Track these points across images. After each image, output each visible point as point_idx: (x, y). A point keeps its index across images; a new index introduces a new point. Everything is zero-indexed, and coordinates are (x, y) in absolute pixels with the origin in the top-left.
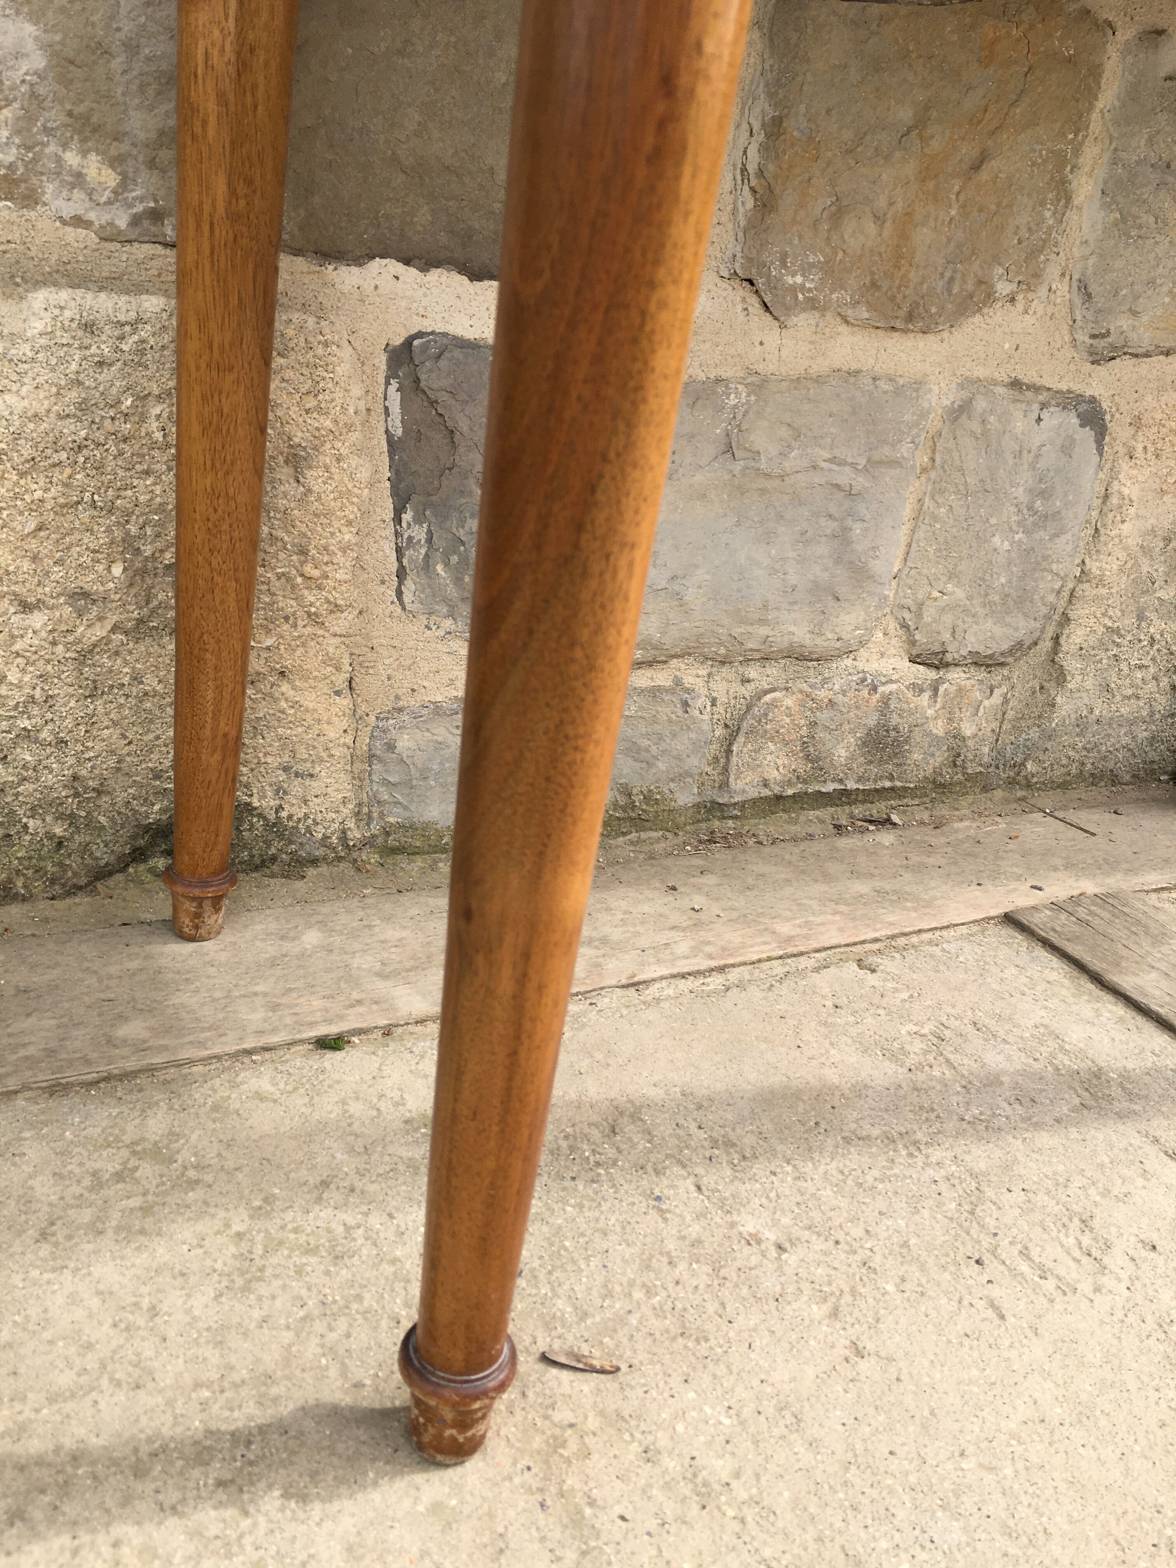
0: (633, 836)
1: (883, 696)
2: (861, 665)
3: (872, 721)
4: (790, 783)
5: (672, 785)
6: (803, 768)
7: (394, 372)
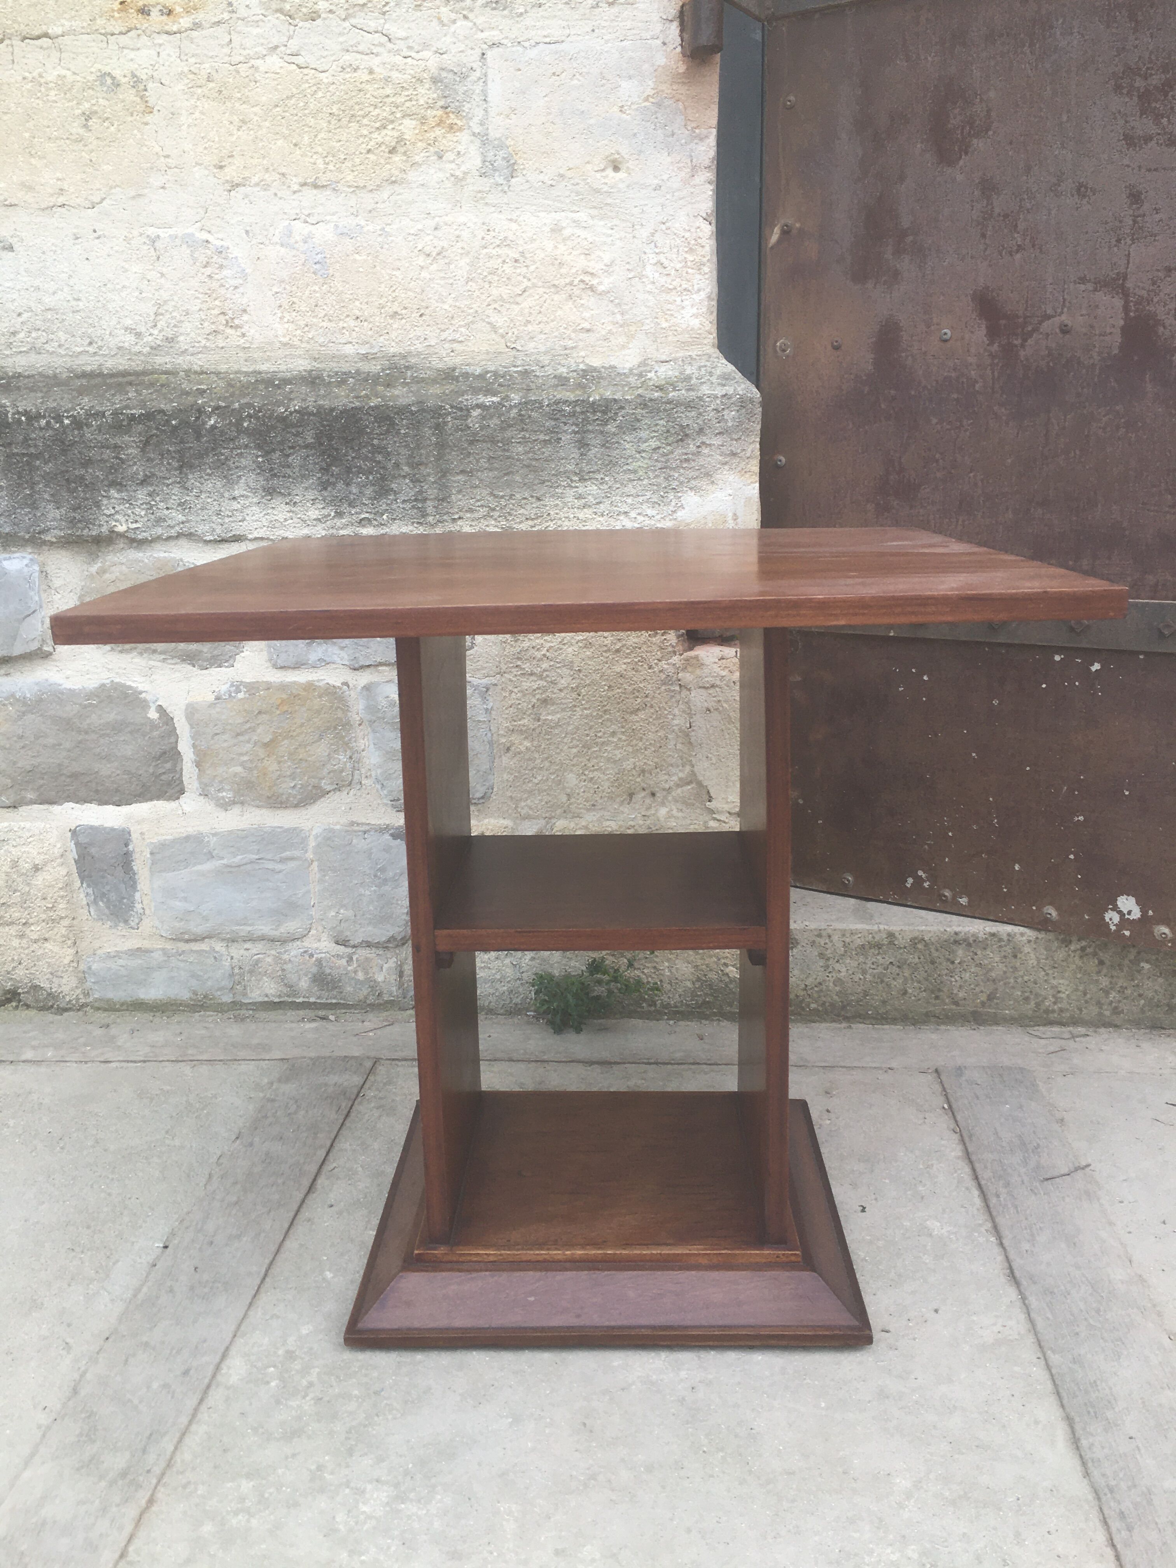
0: (203, 1013)
1: (317, 960)
2: (306, 944)
3: (314, 970)
4: (280, 996)
5: (219, 993)
6: (285, 990)
7: (72, 839)
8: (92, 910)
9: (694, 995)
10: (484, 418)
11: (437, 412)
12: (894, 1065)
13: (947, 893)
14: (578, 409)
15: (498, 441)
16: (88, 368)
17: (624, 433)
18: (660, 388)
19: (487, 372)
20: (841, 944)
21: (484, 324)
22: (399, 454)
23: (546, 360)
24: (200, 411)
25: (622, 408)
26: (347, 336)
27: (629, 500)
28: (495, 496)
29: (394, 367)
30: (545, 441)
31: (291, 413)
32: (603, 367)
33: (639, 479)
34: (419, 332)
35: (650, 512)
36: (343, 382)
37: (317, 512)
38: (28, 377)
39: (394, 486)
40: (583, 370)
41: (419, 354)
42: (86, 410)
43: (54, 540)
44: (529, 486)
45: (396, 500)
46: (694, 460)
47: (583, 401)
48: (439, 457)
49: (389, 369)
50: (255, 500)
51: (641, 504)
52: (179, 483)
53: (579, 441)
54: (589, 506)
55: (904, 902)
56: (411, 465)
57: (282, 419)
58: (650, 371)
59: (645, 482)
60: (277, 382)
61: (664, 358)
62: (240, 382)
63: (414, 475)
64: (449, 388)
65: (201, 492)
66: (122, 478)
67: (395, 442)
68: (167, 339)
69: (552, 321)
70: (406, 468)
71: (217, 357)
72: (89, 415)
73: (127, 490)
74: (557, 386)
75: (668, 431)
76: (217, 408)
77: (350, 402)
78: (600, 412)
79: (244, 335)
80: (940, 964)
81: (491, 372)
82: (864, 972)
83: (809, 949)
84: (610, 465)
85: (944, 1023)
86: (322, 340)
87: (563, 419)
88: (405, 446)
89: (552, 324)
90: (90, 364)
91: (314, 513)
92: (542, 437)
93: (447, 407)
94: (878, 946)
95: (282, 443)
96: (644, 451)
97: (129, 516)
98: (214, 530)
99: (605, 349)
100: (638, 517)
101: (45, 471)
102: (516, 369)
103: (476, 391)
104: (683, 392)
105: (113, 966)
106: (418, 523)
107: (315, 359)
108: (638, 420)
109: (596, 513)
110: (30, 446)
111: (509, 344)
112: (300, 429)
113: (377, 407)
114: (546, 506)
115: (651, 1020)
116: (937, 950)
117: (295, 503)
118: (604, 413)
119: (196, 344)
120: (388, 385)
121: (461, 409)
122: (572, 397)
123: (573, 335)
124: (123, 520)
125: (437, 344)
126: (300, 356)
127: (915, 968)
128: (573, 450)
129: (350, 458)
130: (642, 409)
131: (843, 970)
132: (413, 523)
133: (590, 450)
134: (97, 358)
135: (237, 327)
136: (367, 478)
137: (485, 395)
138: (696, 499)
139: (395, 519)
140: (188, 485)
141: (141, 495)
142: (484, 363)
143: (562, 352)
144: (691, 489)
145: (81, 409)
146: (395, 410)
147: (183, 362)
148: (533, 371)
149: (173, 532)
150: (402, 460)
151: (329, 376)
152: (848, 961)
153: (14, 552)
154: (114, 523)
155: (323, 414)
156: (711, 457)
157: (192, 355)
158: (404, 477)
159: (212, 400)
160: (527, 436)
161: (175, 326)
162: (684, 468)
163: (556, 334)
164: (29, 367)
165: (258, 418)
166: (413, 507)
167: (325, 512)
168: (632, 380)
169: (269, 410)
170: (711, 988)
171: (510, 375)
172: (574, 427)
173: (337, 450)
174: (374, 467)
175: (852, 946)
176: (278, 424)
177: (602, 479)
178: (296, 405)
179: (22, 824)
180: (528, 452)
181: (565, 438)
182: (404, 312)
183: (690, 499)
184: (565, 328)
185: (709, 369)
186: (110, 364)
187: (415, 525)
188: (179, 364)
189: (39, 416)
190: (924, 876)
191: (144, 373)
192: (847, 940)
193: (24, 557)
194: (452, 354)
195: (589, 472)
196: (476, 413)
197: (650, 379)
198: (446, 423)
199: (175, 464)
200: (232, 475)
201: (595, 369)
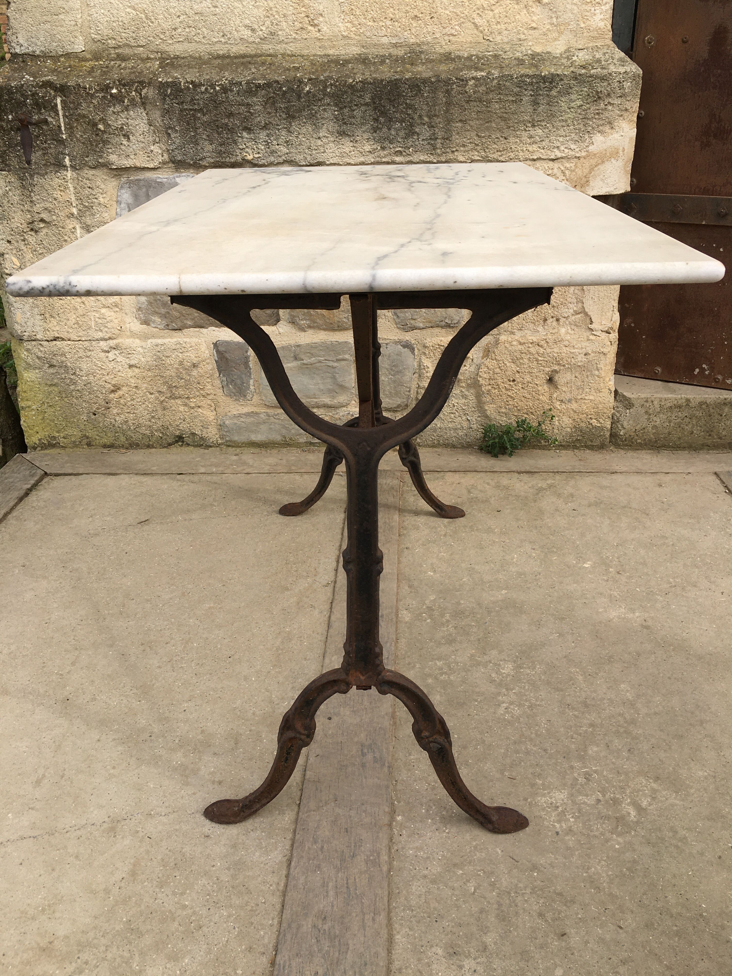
0: (288, 448)
2: (349, 409)
5: (298, 437)
7: (214, 348)
8: (225, 389)
9: (571, 436)
10: (476, 86)
11: (447, 82)
12: (690, 471)
13: (720, 377)
14: (534, 80)
15: (484, 101)
16: (221, 53)
17: (562, 96)
18: (583, 67)
19: (472, 56)
20: (659, 406)
21: (470, 24)
22: (422, 109)
23: (507, 47)
24: (300, 81)
25: (562, 80)
26: (384, 32)
27: (561, 139)
28: (479, 136)
29: (412, 52)
30: (512, 101)
31: (357, 83)
32: (542, 52)
33: (568, 126)
34: (430, 28)
35: (573, 147)
36: (383, 62)
37: (369, 147)
38: (183, 58)
39: (417, 130)
40: (531, 54)
41: (428, 43)
42: (229, 81)
43: (207, 165)
44: (500, 130)
45: (418, 139)
46: (602, 114)
47: (538, 75)
48: (447, 111)
49: (410, 53)
50: (332, 139)
51: (568, 141)
52: (286, 128)
53: (534, 101)
54: (536, 143)
55: (692, 383)
56: (430, 118)
57: (351, 86)
58: (573, 56)
59: (572, 127)
60: (341, 62)
61: (581, 47)
62: (318, 62)
63: (430, 123)
64: (452, 66)
65: (299, 134)
66: (251, 125)
67: (420, 101)
68: (271, 33)
69: (513, 22)
70: (426, 119)
71: (302, 45)
72: (232, 83)
73: (254, 133)
74: (518, 65)
75: (588, 95)
76: (310, 79)
77: (394, 76)
78: (547, 82)
79: (319, 31)
80: (714, 416)
81: (474, 55)
82: (670, 422)
83: (640, 409)
84: (552, 116)
85: (713, 449)
86: (369, 34)
87: (525, 87)
88: (426, 104)
89: (512, 24)
90: (222, 50)
91: (367, 148)
92: (511, 98)
93: (454, 78)
94: (680, 407)
95: (351, 102)
96: (572, 108)
97: (254, 149)
98: (306, 158)
99: (544, 41)
100: (565, 150)
101: (203, 120)
102: (489, 54)
103: (470, 68)
104: (599, 70)
105: (237, 422)
106: (431, 154)
107: (363, 47)
108: (571, 88)
109: (539, 147)
110: (195, 104)
111: (485, 37)
112: (362, 94)
113: (410, 79)
114: (510, 143)
115: (546, 450)
116: (713, 409)
117: (356, 141)
118: (551, 83)
119: (290, 37)
120: (412, 64)
121: (463, 80)
122: (530, 72)
123: (526, 31)
124: (250, 152)
125: (440, 37)
126: (354, 45)
127: (699, 419)
128: (529, 107)
129: (391, 112)
130: (574, 80)
131: (658, 421)
132: (427, 154)
133: (540, 106)
134: (227, 46)
135: (315, 25)
136: (402, 125)
137: (475, 71)
138: (602, 138)
139: (417, 151)
140: (292, 129)
141: (263, 135)
142: (468, 49)
143: (517, 43)
144: (599, 132)
145: (226, 80)
146: (422, 81)
147: (280, 48)
148: (500, 55)
149: (281, 160)
150: (424, 113)
151: (373, 58)
152: (661, 416)
153: (182, 172)
154: (245, 154)
155: (377, 83)
156: (613, 112)
157: (286, 43)
158: (424, 124)
159: (305, 74)
160: (502, 97)
161: (277, 24)
162: (595, 119)
163: (515, 30)
164: (183, 51)
165: (336, 86)
166: (429, 143)
167: (375, 147)
168: (564, 61)
169: (343, 81)
170: (581, 432)
171: (487, 58)
172: (531, 92)
173: (384, 106)
174: (406, 118)
175: (665, 407)
176: (349, 90)
177: (545, 125)
178: (359, 78)
179: (185, 340)
180: (500, 108)
181: (525, 99)
182: (420, 15)
183: (598, 138)
184: (521, 27)
185: (611, 55)
186: (235, 50)
187: (429, 155)
188: (278, 50)
189: (201, 85)
190: (706, 367)
191: (256, 56)
192: (663, 404)
193: (189, 176)
194: (449, 43)
195: (538, 121)
196: (471, 83)
197: (574, 61)
198: (452, 89)
199: (284, 116)
200: (318, 123)
201: (538, 54)
